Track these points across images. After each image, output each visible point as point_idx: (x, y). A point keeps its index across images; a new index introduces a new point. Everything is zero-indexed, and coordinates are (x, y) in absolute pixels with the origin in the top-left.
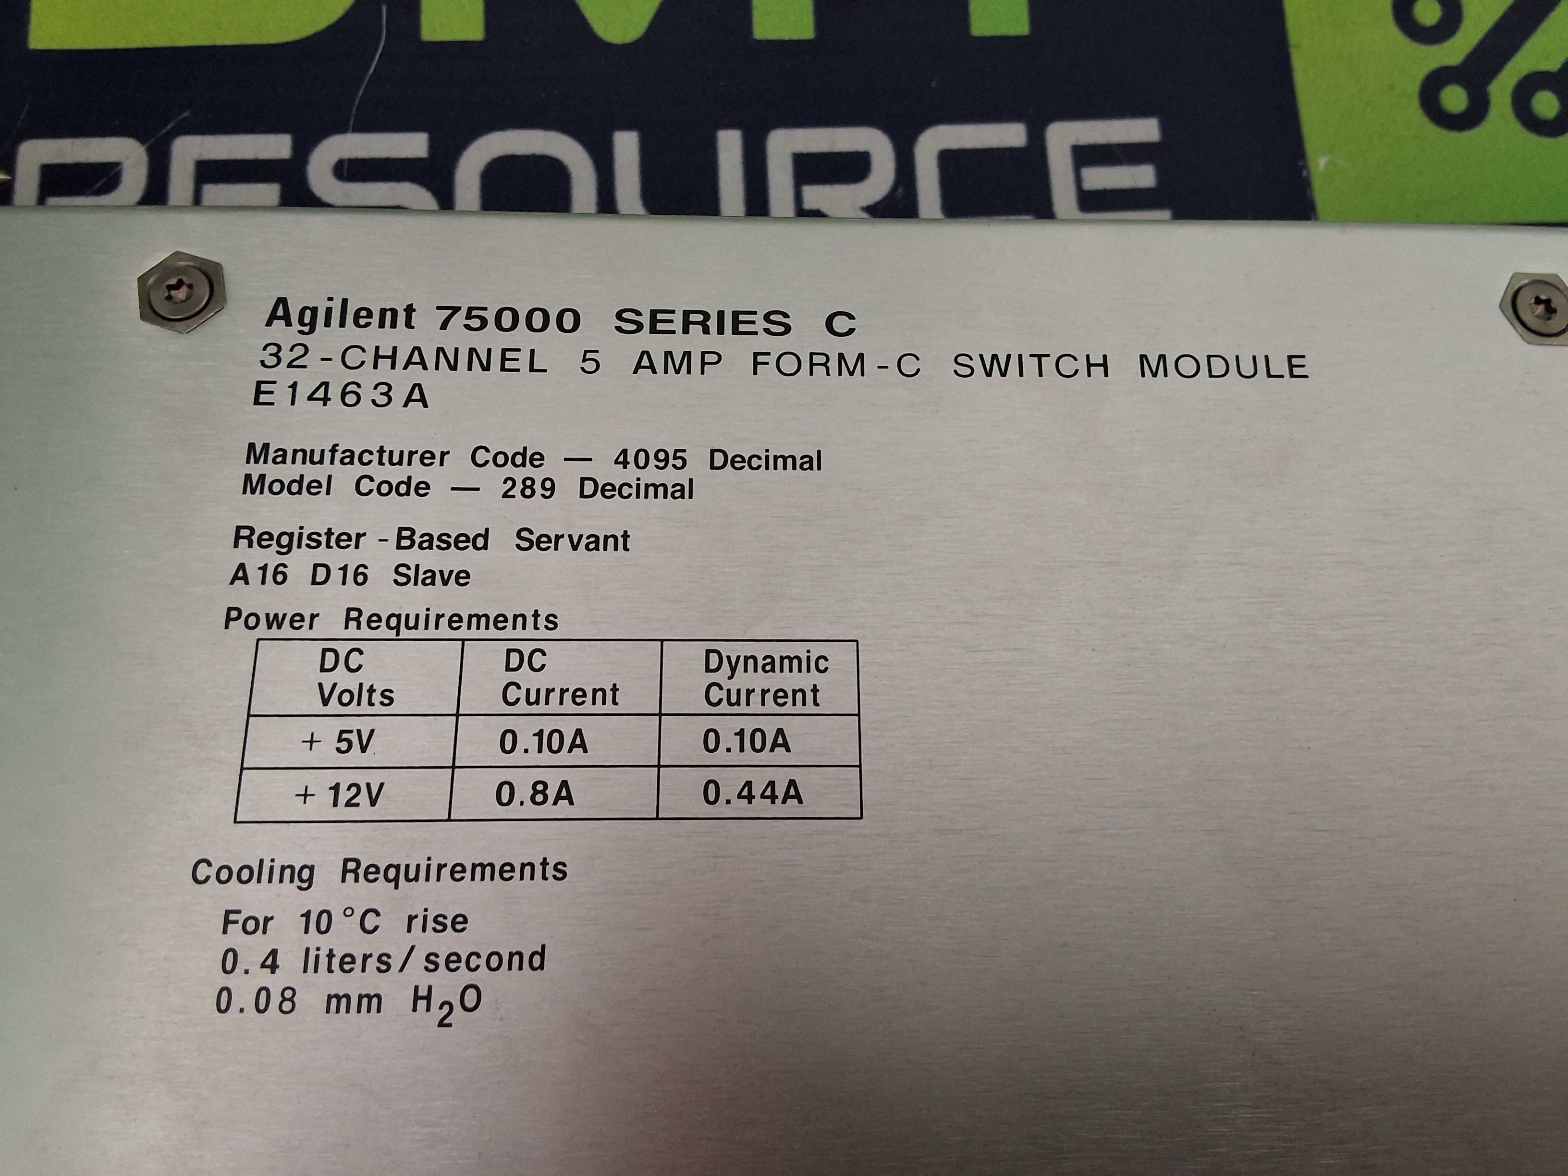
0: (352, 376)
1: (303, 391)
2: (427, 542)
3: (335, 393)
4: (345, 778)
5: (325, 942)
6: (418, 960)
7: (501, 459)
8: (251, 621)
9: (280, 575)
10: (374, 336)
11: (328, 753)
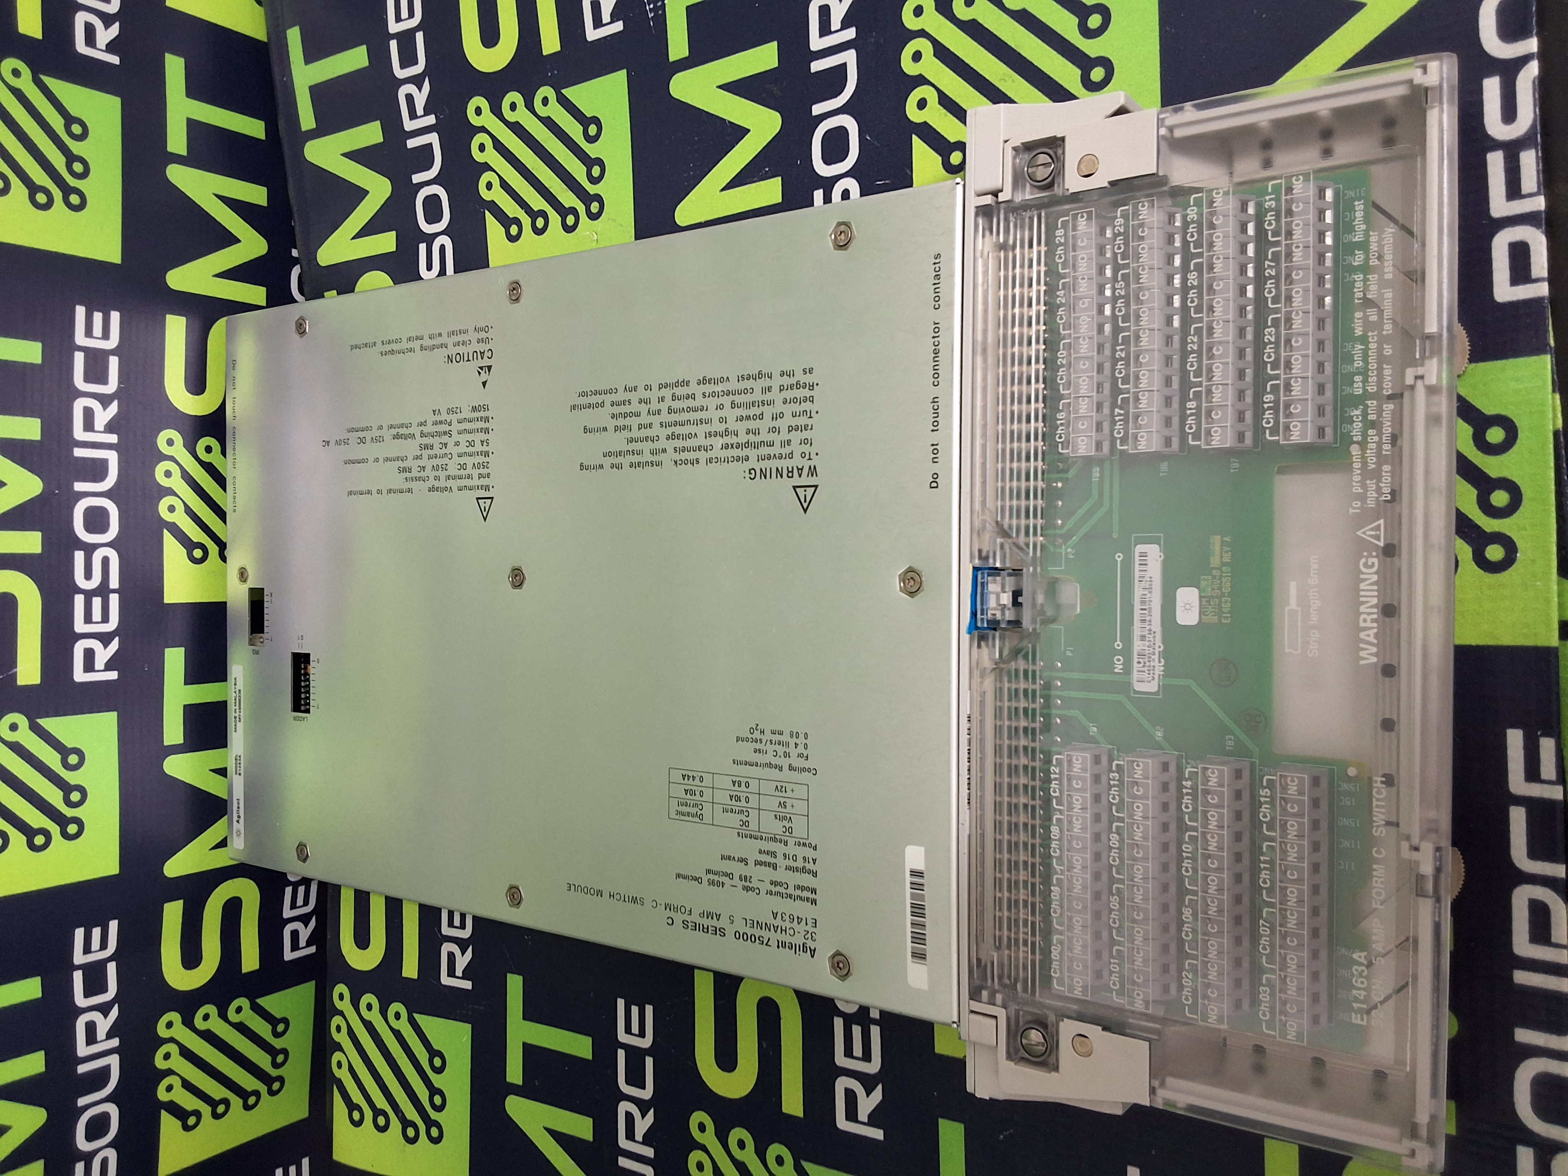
0: (792, 925)
1: (804, 921)
2: (769, 865)
3: (796, 919)
4: (783, 794)
5: (785, 749)
6: (764, 742)
7: (751, 889)
8: (810, 845)
9: (804, 859)
10: (787, 939)
11: (789, 802)
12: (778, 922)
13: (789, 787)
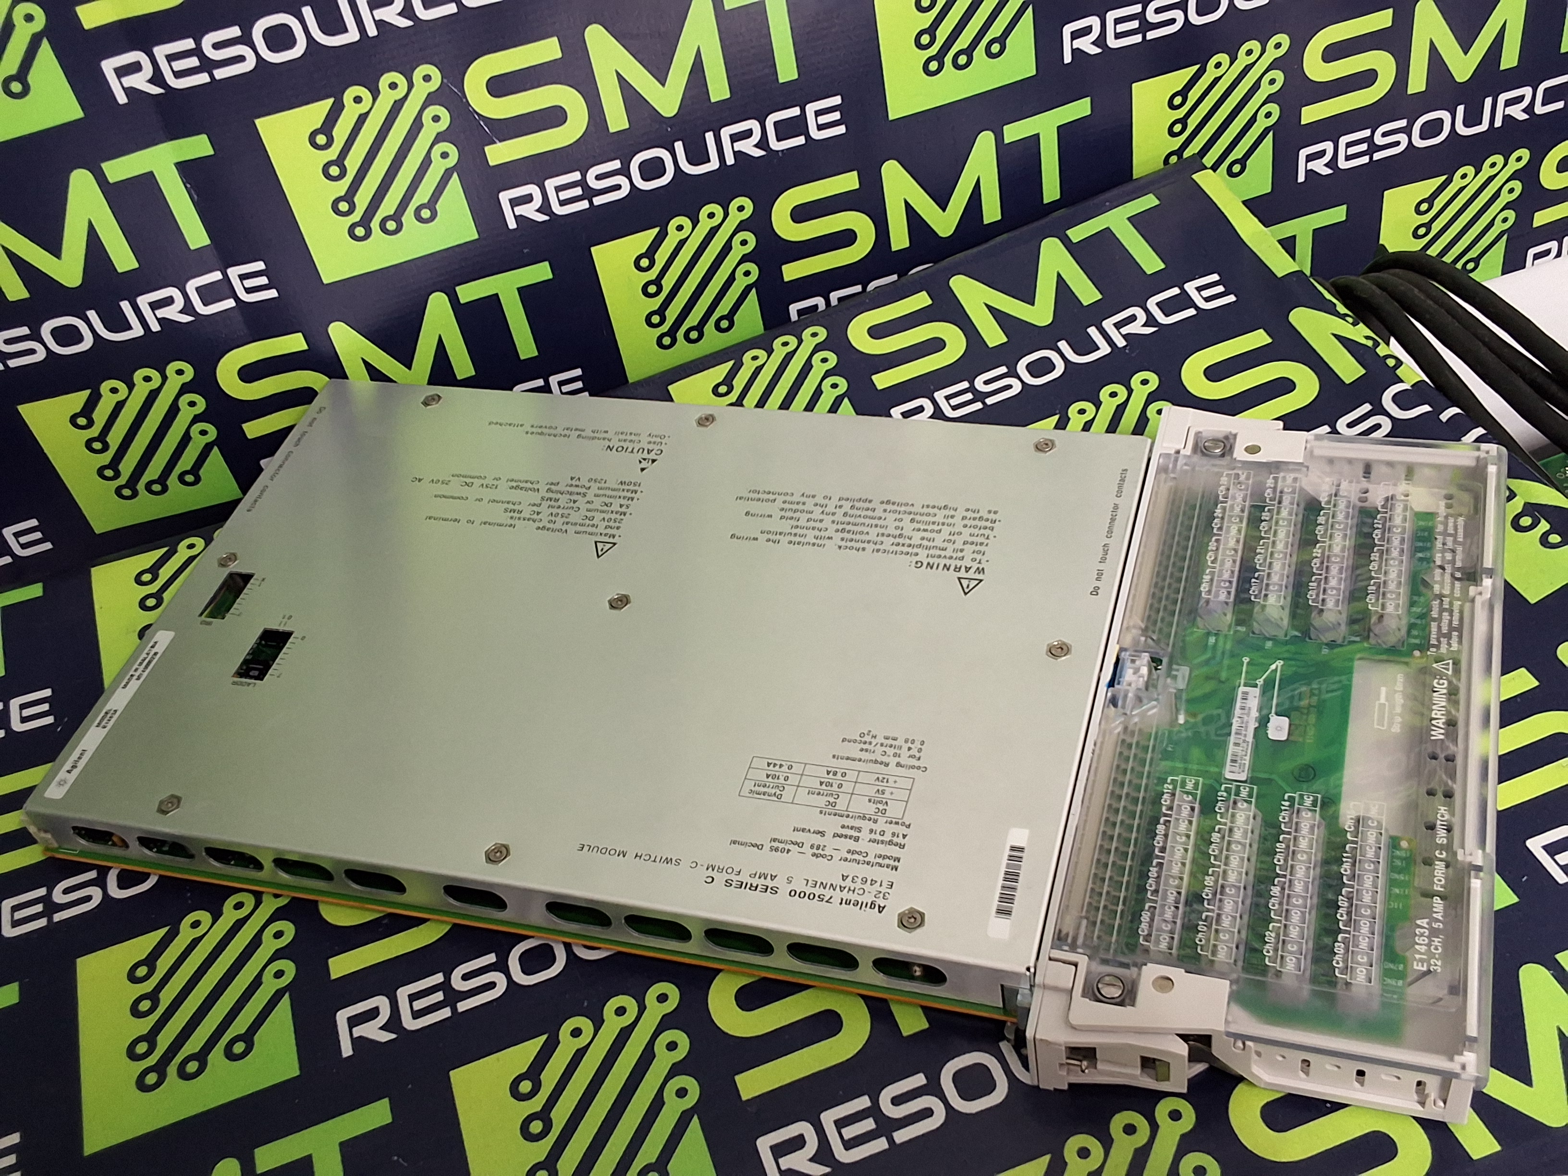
0: (863, 886)
1: (879, 883)
2: (851, 837)
3: (869, 882)
4: (885, 784)
5: (896, 751)
6: (874, 744)
7: (823, 856)
8: (903, 824)
9: (893, 834)
10: (853, 897)
11: (888, 790)
12: (848, 883)
13: (891, 779)
